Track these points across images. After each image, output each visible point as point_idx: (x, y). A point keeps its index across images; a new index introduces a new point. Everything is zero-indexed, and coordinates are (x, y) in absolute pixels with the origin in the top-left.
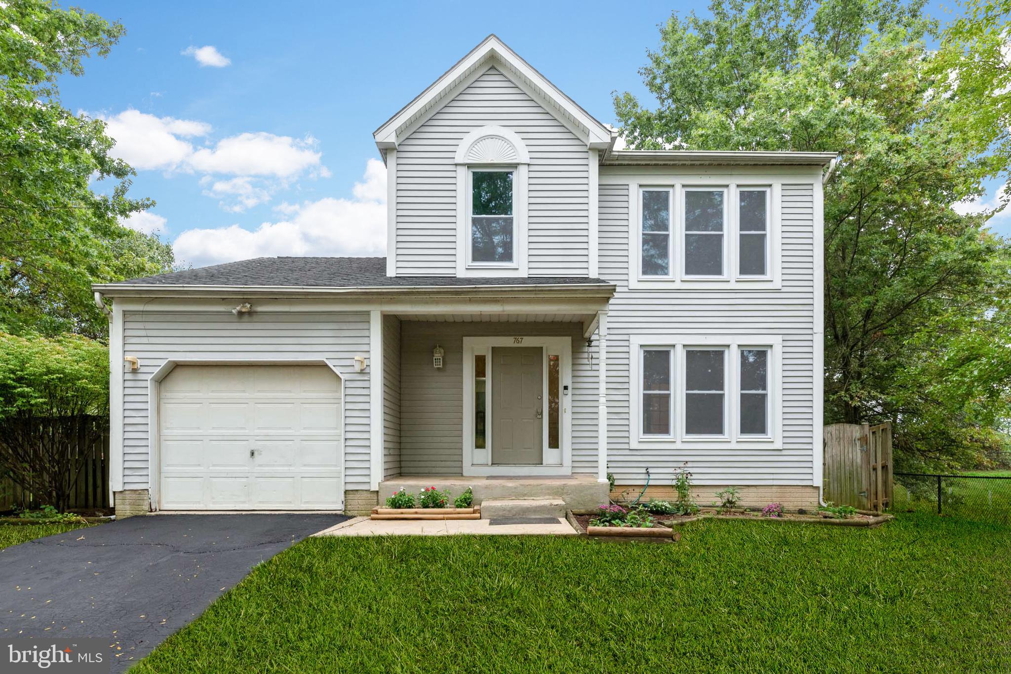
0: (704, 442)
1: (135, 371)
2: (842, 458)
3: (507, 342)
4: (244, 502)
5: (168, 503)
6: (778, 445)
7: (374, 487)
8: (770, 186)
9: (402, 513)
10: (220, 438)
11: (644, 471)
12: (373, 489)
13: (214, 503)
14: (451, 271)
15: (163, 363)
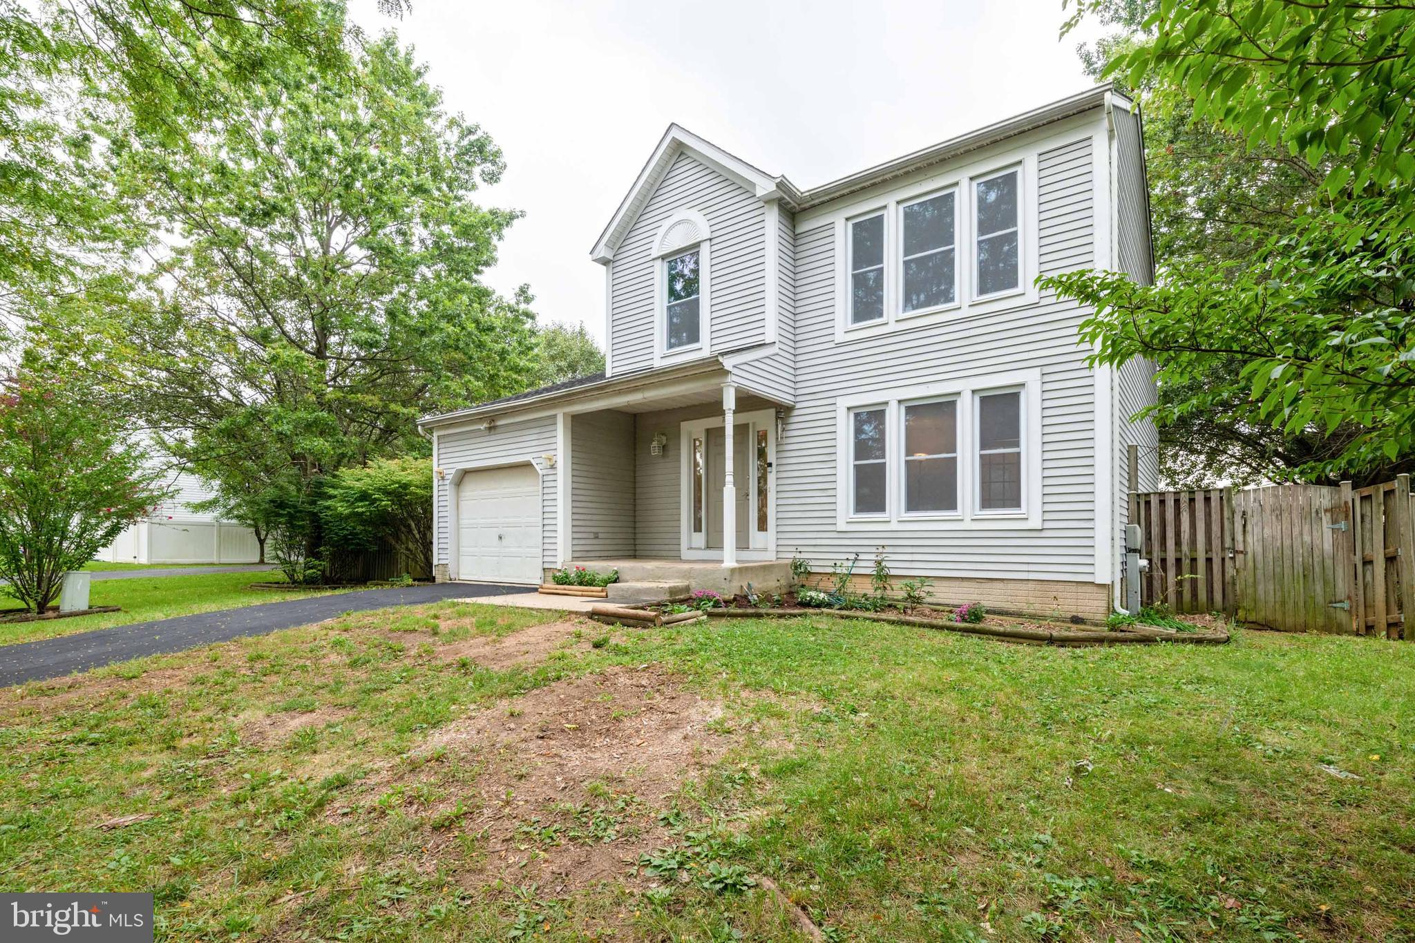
0: (932, 521)
1: (444, 478)
2: (1287, 542)
6: (1035, 523)
8: (1020, 162)
14: (648, 363)
15: (453, 471)
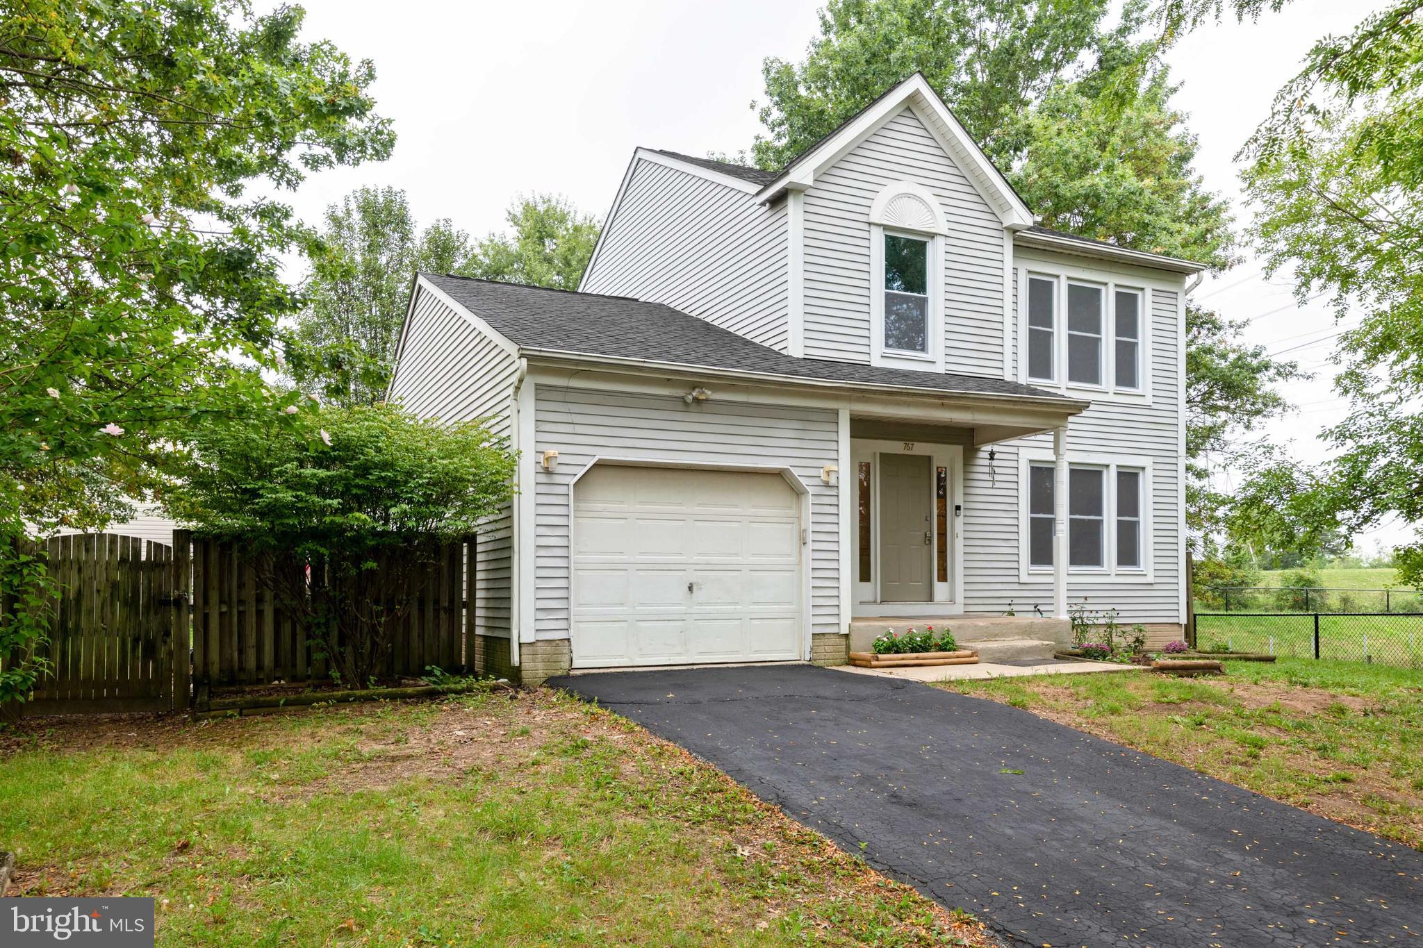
0: (1086, 574)
1: (548, 472)
3: (896, 447)
4: (680, 654)
5: (581, 657)
6: (1150, 578)
7: (844, 630)
9: (903, 659)
10: (651, 567)
11: (1032, 608)
12: (842, 633)
13: (642, 656)
14: (865, 358)
15: (590, 462)
